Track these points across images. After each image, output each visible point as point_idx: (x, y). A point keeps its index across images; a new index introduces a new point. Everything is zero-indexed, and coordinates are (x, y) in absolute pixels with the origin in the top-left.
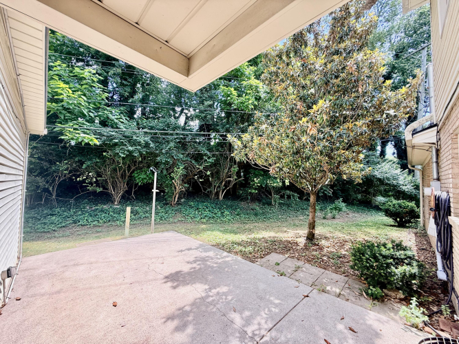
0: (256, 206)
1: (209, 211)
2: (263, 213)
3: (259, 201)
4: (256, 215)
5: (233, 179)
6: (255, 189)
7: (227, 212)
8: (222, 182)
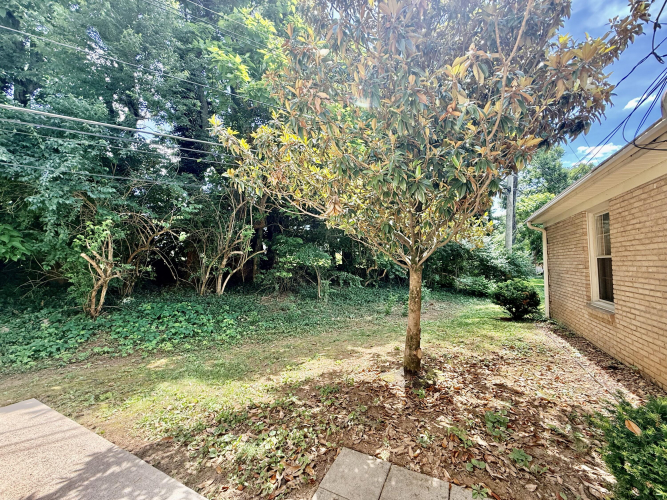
0: (290, 302)
1: (188, 321)
2: (304, 316)
3: (295, 292)
4: (290, 320)
5: (245, 252)
6: (289, 271)
7: (228, 320)
8: (222, 258)
